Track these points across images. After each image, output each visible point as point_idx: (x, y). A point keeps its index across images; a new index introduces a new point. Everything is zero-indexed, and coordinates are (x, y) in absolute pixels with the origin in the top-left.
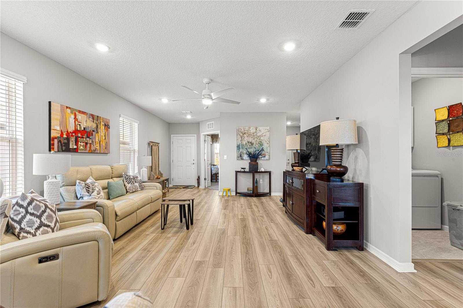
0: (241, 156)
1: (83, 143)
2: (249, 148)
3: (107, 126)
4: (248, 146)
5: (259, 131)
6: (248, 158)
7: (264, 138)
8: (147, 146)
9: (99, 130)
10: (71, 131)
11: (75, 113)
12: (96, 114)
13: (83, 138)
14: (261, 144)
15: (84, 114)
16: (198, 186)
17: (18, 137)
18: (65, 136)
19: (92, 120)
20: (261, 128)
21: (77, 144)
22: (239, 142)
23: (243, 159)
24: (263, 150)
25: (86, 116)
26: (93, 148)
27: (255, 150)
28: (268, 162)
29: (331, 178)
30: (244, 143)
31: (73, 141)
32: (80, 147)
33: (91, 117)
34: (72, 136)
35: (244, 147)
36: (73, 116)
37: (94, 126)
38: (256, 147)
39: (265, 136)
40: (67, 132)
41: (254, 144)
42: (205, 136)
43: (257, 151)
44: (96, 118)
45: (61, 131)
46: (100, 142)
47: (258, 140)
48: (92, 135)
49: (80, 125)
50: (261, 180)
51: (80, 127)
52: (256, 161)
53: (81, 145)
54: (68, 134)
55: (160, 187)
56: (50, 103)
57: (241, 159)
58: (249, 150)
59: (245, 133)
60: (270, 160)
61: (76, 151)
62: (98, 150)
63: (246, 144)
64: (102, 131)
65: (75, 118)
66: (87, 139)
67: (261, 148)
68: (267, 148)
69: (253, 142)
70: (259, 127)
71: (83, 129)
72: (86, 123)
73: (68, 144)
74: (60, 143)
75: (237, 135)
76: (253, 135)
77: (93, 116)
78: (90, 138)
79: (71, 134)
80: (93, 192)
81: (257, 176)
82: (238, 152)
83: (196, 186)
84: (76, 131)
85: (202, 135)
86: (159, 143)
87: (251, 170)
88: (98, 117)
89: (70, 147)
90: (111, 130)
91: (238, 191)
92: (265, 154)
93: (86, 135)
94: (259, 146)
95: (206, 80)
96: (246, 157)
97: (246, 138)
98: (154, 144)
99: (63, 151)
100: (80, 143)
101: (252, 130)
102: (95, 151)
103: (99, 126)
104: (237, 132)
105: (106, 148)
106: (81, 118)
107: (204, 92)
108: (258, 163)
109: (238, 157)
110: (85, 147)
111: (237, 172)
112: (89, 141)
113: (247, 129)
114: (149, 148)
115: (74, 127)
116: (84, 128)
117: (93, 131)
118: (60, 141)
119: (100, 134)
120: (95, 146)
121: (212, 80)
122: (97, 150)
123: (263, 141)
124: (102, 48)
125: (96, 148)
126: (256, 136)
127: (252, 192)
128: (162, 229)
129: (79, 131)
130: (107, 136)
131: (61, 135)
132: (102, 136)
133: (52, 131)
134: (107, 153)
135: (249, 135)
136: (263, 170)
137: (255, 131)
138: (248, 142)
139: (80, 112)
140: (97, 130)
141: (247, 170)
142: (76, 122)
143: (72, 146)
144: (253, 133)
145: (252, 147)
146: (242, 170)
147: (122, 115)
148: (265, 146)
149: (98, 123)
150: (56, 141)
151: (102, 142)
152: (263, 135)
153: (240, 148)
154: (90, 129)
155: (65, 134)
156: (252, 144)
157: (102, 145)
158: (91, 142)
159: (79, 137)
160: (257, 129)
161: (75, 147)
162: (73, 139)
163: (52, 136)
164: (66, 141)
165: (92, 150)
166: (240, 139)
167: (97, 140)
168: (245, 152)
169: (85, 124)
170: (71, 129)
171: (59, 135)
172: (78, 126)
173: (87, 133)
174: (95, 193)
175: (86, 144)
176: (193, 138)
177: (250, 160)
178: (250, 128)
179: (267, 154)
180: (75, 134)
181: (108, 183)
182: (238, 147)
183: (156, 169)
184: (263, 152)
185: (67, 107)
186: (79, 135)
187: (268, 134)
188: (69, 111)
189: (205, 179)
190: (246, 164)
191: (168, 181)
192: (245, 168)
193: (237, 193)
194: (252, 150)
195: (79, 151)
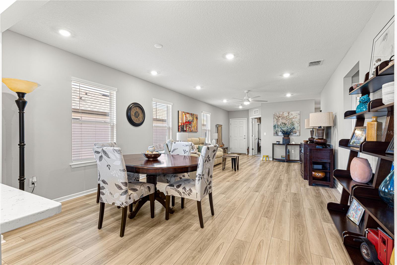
0: (276, 133)
2: (283, 127)
3: (197, 118)
4: (282, 126)
5: (291, 115)
6: (282, 135)
7: (295, 120)
8: (215, 127)
9: (194, 121)
11: (186, 114)
12: (192, 113)
14: (293, 124)
16: (248, 154)
17: (170, 126)
18: (183, 125)
20: (292, 113)
21: (186, 128)
22: (275, 123)
23: (278, 135)
24: (294, 128)
25: (189, 115)
26: (192, 130)
27: (287, 129)
28: (299, 137)
29: (317, 146)
30: (279, 124)
34: (185, 124)
35: (279, 127)
36: (185, 116)
37: (192, 118)
38: (288, 127)
39: (296, 118)
41: (287, 124)
42: (253, 119)
43: (289, 130)
44: (192, 115)
45: (182, 122)
47: (290, 121)
48: (191, 123)
50: (293, 151)
52: (288, 136)
55: (222, 151)
56: (178, 111)
57: (277, 135)
58: (283, 129)
59: (279, 117)
60: (300, 136)
61: (186, 131)
63: (281, 124)
66: (190, 125)
67: (293, 127)
68: (298, 127)
69: (286, 123)
70: (291, 112)
71: (188, 121)
73: (183, 128)
75: (274, 118)
76: (286, 118)
77: (191, 114)
80: (194, 149)
81: (289, 147)
82: (275, 130)
83: (247, 154)
84: (186, 122)
85: (250, 119)
86: (222, 125)
87: (284, 143)
88: (193, 114)
89: (184, 129)
90: (198, 120)
91: (275, 158)
92: (295, 131)
93: (189, 124)
94: (291, 126)
95: (246, 91)
96: (280, 134)
97: (281, 120)
98: (219, 126)
99: (182, 131)
100: (187, 128)
101: (286, 114)
102: (192, 131)
103: (194, 119)
104: (273, 116)
105: (196, 129)
107: (245, 98)
108: (289, 138)
109: (275, 134)
110: (189, 129)
111: (273, 144)
113: (281, 114)
114: (216, 129)
117: (192, 121)
118: (181, 127)
120: (192, 128)
121: (249, 91)
123: (294, 122)
124: (198, 88)
126: (288, 119)
127: (285, 159)
128: (223, 170)
130: (197, 123)
132: (195, 123)
133: (179, 123)
134: (197, 132)
135: (283, 118)
136: (294, 143)
137: (287, 115)
138: (282, 123)
141: (281, 143)
142: (186, 118)
143: (185, 129)
144: (286, 117)
145: (285, 126)
146: (277, 143)
147: (203, 111)
148: (296, 125)
151: (195, 126)
152: (294, 117)
153: (276, 128)
154: (190, 121)
155: (182, 124)
156: (285, 124)
160: (290, 114)
161: (186, 129)
162: (185, 126)
163: (179, 125)
164: (183, 127)
166: (276, 121)
167: (193, 126)
168: (280, 130)
169: (189, 119)
170: (184, 121)
173: (189, 123)
174: (195, 150)
175: (189, 127)
176: (244, 121)
177: (284, 135)
178: (284, 113)
179: (297, 131)
181: (199, 146)
182: (275, 127)
183: (220, 141)
184: (295, 130)
185: (183, 112)
186: (187, 124)
187: (298, 117)
188: (184, 113)
189: (253, 149)
190: (280, 138)
191: (227, 149)
192: (279, 141)
193: (273, 159)
194: (285, 129)
195: (187, 131)
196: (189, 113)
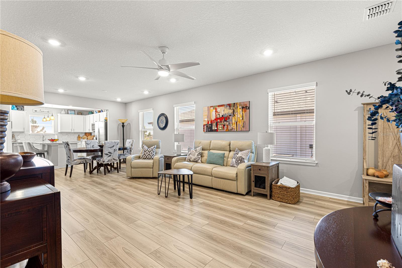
1: (221, 125)
3: (245, 108)
9: (236, 114)
10: (213, 120)
11: (216, 108)
13: (222, 122)
15: (222, 106)
18: (210, 123)
19: (229, 108)
21: (217, 126)
25: (224, 107)
31: (214, 125)
32: (219, 128)
33: (228, 106)
34: (214, 122)
36: (214, 110)
37: (231, 111)
40: (211, 120)
44: (232, 105)
45: (208, 121)
46: (237, 122)
48: (229, 118)
49: (219, 114)
51: (220, 116)
53: (220, 127)
54: (211, 121)
61: (216, 131)
62: (235, 129)
64: (238, 114)
65: (215, 111)
66: (225, 122)
72: (224, 112)
73: (211, 128)
74: (207, 128)
78: (227, 121)
79: (213, 121)
84: (216, 119)
88: (234, 104)
89: (213, 129)
93: (224, 120)
99: (209, 131)
100: (219, 126)
102: (231, 130)
103: (236, 111)
105: (243, 127)
106: (220, 110)
110: (223, 128)
112: (227, 123)
115: (215, 117)
116: (222, 116)
117: (230, 116)
118: (207, 126)
119: (237, 116)
120: (232, 126)
122: (233, 129)
125: (233, 128)
129: (219, 118)
130: (245, 116)
131: (208, 123)
132: (239, 117)
133: (204, 121)
134: (246, 131)
139: (219, 106)
140: (234, 114)
142: (217, 113)
143: (214, 128)
149: (234, 108)
150: (205, 126)
151: (239, 122)
154: (227, 115)
155: (210, 122)
157: (239, 124)
158: (228, 124)
159: (219, 122)
161: (216, 128)
162: (214, 124)
163: (204, 124)
165: (229, 129)
167: (234, 122)
170: (213, 118)
171: (207, 123)
172: (218, 115)
173: (225, 118)
175: (224, 125)
180: (216, 121)
185: (211, 107)
186: (219, 121)
188: (212, 108)
195: (218, 131)
196: (224, 105)
